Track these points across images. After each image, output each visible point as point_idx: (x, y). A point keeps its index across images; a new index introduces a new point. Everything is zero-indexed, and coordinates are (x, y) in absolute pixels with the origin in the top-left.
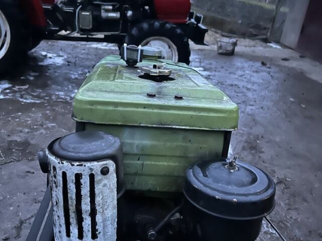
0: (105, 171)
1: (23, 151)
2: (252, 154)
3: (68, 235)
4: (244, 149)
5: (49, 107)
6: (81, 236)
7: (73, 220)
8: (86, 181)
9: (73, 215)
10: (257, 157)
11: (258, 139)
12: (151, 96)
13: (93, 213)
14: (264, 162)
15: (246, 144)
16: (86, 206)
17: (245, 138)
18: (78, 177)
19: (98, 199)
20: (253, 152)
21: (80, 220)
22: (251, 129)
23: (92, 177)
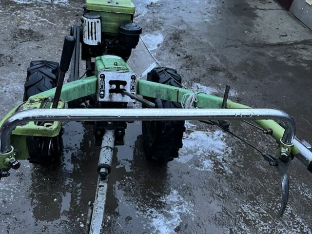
0: (98, 22)
1: (31, 35)
2: (175, 42)
3: (89, 39)
4: (171, 38)
5: (37, 7)
6: (92, 39)
7: (90, 35)
8: (93, 24)
9: (90, 33)
10: (177, 44)
11: (181, 33)
12: (109, 2)
13: (95, 33)
14: (181, 46)
15: (172, 36)
16: (93, 31)
17: (173, 32)
18: (92, 23)
19: (96, 29)
20: (176, 41)
21: (92, 35)
22: (179, 26)
23: (95, 23)
